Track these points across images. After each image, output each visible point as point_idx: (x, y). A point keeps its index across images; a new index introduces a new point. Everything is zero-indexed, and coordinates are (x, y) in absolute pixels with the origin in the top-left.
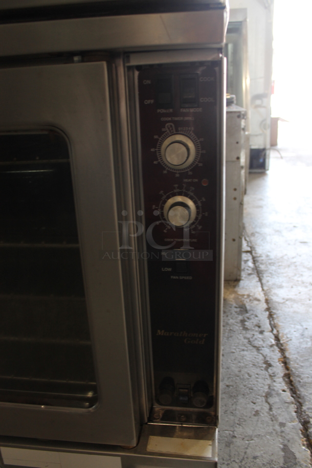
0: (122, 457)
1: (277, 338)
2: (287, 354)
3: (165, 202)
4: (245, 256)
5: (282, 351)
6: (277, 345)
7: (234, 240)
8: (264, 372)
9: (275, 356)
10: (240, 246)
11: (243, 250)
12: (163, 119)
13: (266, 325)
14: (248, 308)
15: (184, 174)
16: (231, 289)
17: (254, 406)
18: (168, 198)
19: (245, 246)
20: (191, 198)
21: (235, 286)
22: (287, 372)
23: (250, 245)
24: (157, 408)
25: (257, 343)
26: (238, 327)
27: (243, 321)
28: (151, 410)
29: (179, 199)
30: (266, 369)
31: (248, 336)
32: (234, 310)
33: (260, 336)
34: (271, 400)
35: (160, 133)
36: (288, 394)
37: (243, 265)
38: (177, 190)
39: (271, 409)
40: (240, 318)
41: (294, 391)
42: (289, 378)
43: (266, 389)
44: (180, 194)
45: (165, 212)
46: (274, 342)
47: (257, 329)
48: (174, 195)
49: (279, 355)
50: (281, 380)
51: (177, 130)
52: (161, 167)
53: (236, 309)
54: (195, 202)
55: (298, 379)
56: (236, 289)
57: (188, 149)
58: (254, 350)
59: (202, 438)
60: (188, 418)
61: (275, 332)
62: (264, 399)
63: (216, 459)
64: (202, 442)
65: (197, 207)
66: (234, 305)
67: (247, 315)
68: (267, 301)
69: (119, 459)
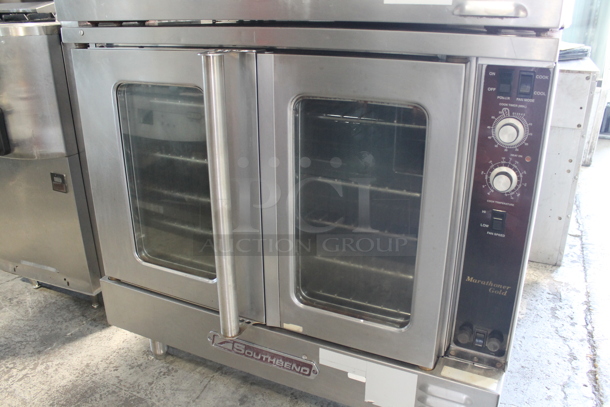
0: (419, 376)
1: (591, 335)
2: (598, 352)
3: (492, 170)
4: (570, 240)
5: (593, 348)
6: (589, 341)
7: (560, 219)
8: (567, 363)
9: (583, 351)
10: (566, 226)
11: (569, 232)
12: (501, 104)
13: (580, 318)
14: (563, 297)
15: (511, 150)
16: (547, 274)
17: (548, 392)
18: (496, 167)
19: (573, 229)
20: (515, 170)
21: (552, 271)
22: (593, 369)
23: (581, 228)
24: (454, 347)
25: (564, 334)
26: (547, 314)
27: (554, 309)
28: (448, 348)
29: (504, 169)
30: (570, 361)
31: (556, 325)
32: (545, 295)
33: (571, 328)
34: (567, 390)
35: (497, 115)
36: (590, 389)
37: (567, 250)
38: (503, 162)
39: (565, 398)
40: (552, 305)
41: (596, 388)
42: (594, 375)
43: (565, 379)
44: (506, 165)
45: (491, 178)
46: (586, 337)
47: (569, 319)
48: (501, 165)
49: (588, 351)
50: (585, 375)
51: (511, 114)
52: (493, 142)
53: (548, 296)
54: (518, 174)
55: (605, 378)
56: (553, 275)
57: (518, 131)
58: (561, 340)
59: (490, 376)
60: (480, 360)
61: (589, 327)
62: (560, 388)
63: (499, 393)
64: (489, 379)
65: (519, 178)
66: (548, 290)
67: (560, 304)
68: (588, 294)
69: (416, 376)
